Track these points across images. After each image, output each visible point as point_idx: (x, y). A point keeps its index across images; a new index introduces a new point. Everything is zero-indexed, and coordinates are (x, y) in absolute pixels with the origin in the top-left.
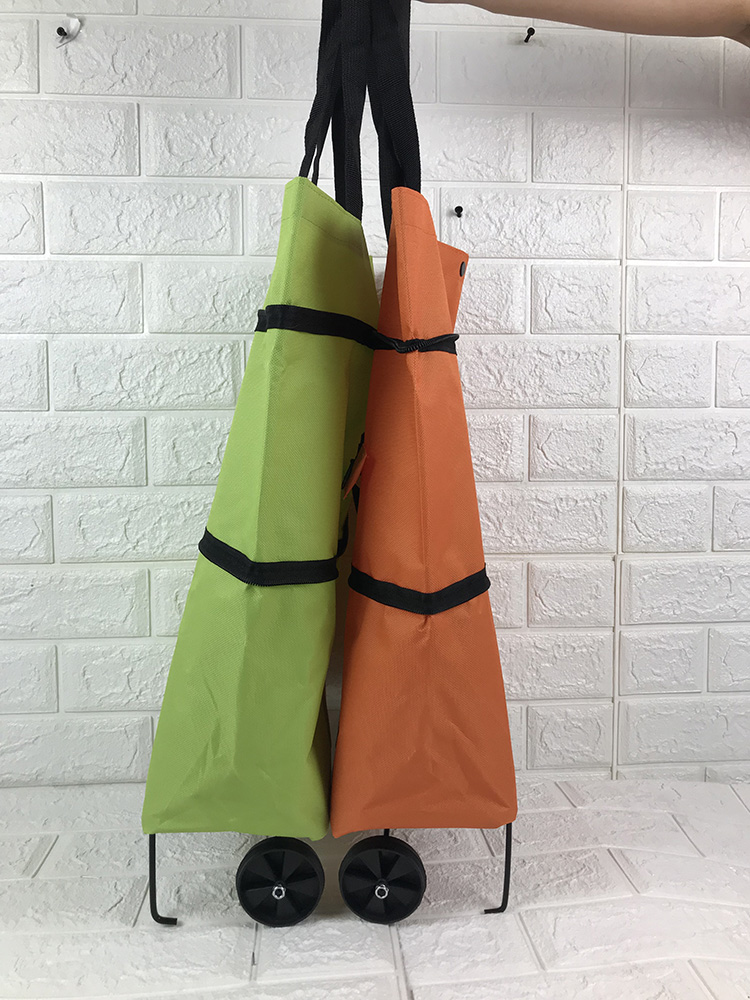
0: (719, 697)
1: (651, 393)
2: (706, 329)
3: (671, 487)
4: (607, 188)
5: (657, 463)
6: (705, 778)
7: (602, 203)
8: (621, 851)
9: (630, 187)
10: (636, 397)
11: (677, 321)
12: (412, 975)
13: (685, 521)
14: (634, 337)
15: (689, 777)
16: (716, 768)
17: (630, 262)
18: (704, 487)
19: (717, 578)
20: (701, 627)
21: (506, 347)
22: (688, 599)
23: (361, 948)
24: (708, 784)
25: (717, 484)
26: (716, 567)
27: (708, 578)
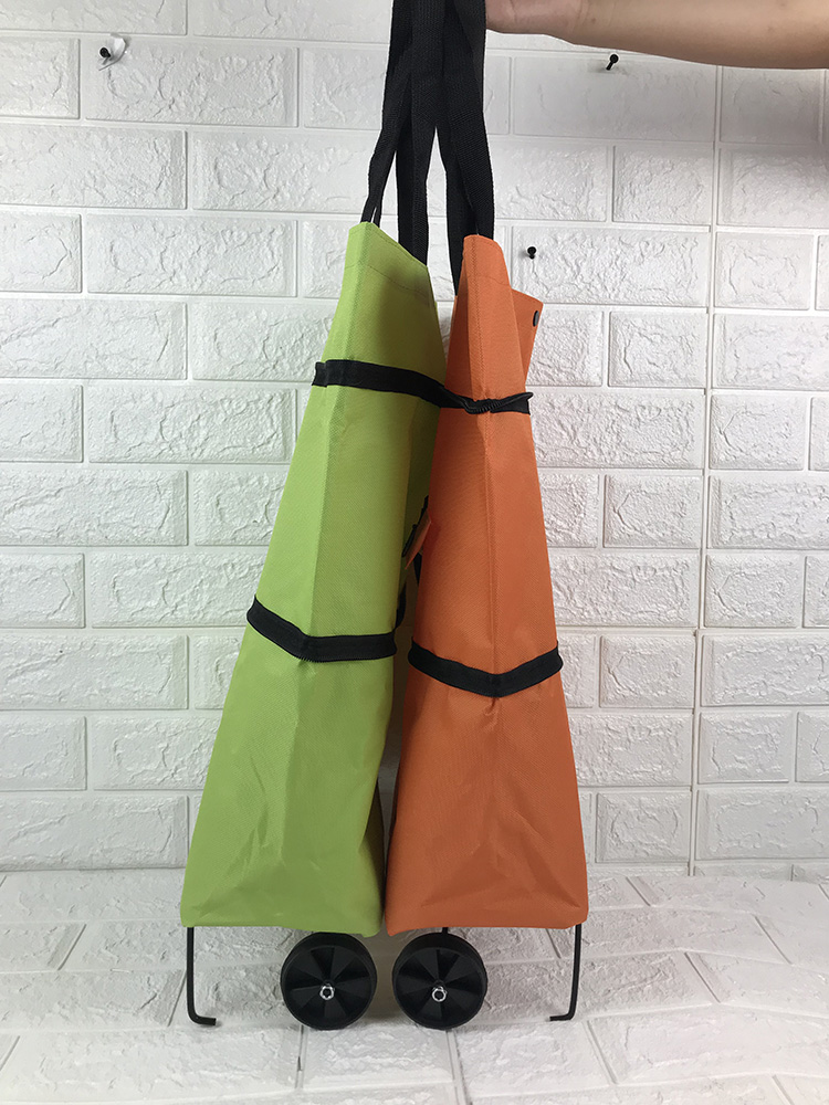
0: (809, 788)
1: (738, 453)
2: (800, 385)
3: (758, 556)
4: (693, 229)
5: (744, 530)
6: (792, 877)
7: (688, 245)
8: (699, 956)
9: (720, 229)
10: (722, 457)
11: (769, 376)
12: (471, 1086)
13: (773, 594)
14: (721, 392)
15: (773, 876)
16: (804, 865)
17: (717, 311)
18: (795, 557)
19: (808, 657)
20: (789, 711)
21: (580, 401)
22: (776, 678)
23: (416, 1055)
24: (794, 883)
25: (809, 554)
26: (807, 646)
27: (798, 657)
